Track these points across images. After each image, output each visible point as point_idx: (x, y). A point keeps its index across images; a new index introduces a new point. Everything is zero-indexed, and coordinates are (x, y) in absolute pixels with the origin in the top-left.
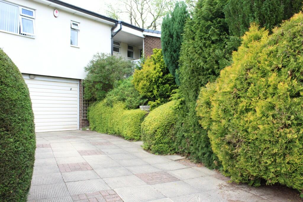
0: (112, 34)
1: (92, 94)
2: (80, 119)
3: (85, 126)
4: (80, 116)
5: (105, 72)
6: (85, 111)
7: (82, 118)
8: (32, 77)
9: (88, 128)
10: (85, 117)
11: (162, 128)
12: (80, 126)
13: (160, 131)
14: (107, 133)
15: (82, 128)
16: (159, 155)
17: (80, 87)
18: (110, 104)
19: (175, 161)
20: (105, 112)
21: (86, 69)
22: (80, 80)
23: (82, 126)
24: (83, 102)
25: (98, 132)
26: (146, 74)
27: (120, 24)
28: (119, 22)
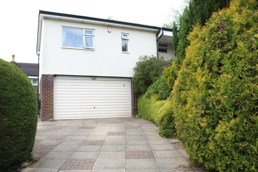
0: (157, 39)
1: (139, 89)
2: (132, 108)
3: (136, 114)
4: (132, 106)
5: (145, 71)
6: (136, 102)
7: (133, 108)
8: (94, 78)
9: (137, 116)
10: (136, 107)
11: (168, 116)
12: (132, 114)
13: (166, 119)
14: (147, 120)
15: (133, 115)
16: (166, 138)
17: (131, 83)
18: (149, 97)
19: (172, 143)
20: (146, 103)
21: (134, 69)
22: (131, 78)
23: (134, 114)
24: (134, 95)
25: (142, 119)
26: (171, 71)
27: (162, 30)
28: (161, 29)
